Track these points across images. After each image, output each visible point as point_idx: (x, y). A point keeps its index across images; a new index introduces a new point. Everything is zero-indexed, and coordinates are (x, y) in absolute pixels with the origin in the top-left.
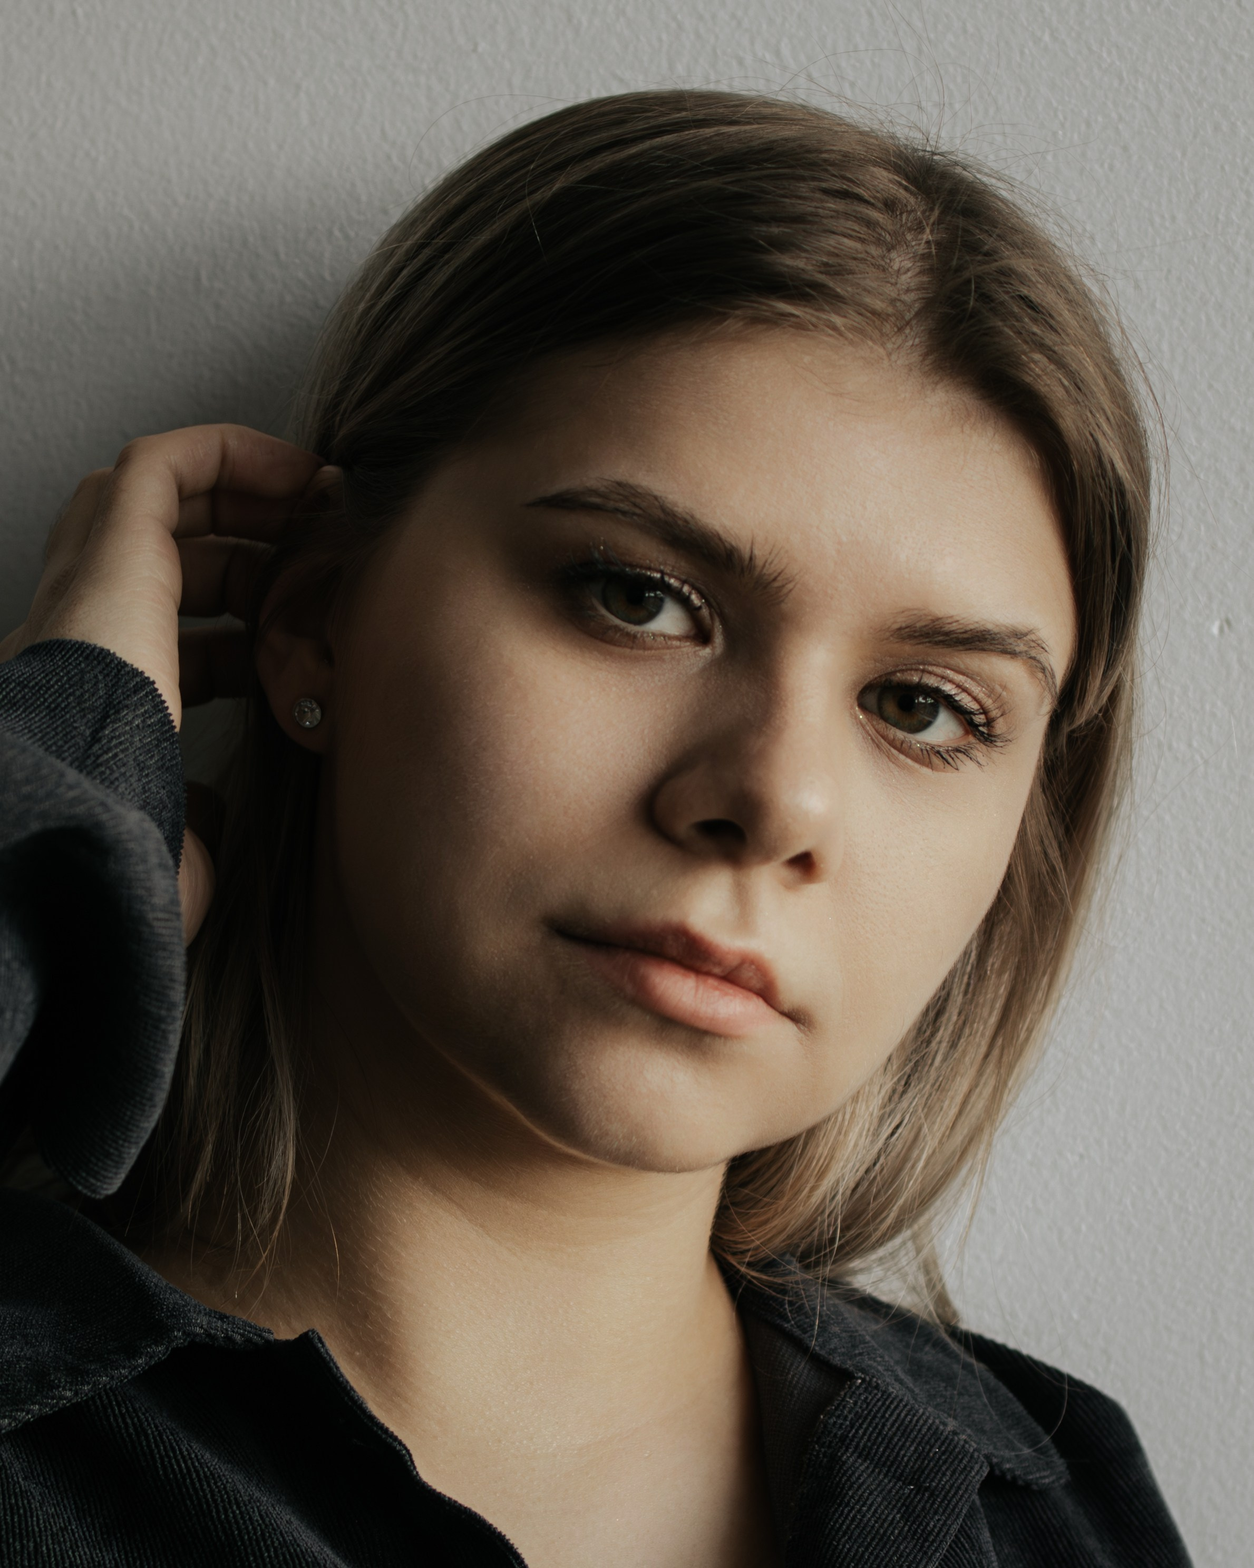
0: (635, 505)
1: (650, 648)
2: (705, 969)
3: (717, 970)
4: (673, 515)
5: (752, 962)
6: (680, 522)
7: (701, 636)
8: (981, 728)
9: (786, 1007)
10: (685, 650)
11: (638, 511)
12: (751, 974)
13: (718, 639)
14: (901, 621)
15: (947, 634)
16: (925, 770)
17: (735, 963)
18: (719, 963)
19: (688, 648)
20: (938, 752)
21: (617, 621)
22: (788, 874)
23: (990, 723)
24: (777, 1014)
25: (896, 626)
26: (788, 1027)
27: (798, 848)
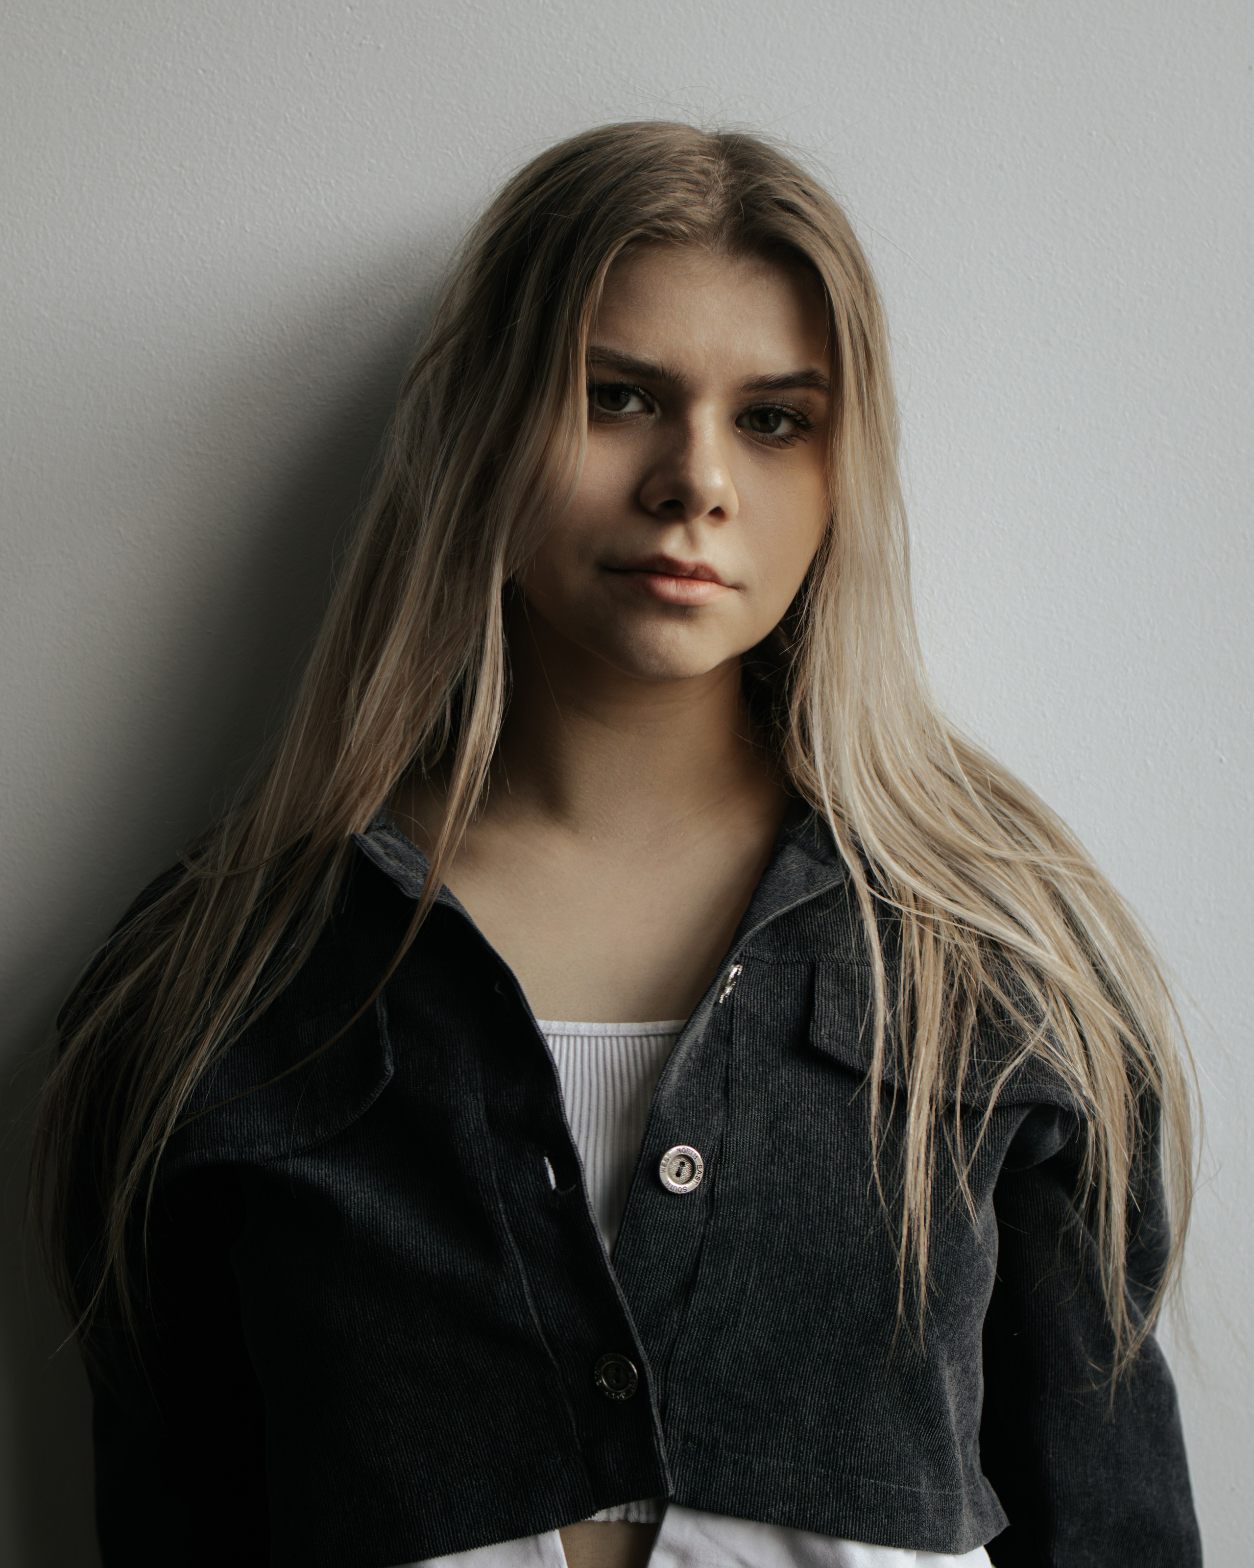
0: (601, 357)
1: (624, 421)
2: (679, 574)
3: (685, 574)
4: (620, 357)
5: (702, 567)
6: (625, 361)
7: (649, 409)
8: (802, 423)
9: (729, 584)
10: (642, 418)
11: (603, 359)
12: (703, 573)
13: (658, 410)
14: (744, 382)
15: (770, 383)
16: (778, 450)
17: (693, 569)
18: (685, 570)
19: (643, 417)
20: (783, 439)
21: (605, 411)
22: (712, 519)
23: (805, 418)
24: (725, 588)
25: (742, 386)
26: (733, 593)
27: (711, 507)
